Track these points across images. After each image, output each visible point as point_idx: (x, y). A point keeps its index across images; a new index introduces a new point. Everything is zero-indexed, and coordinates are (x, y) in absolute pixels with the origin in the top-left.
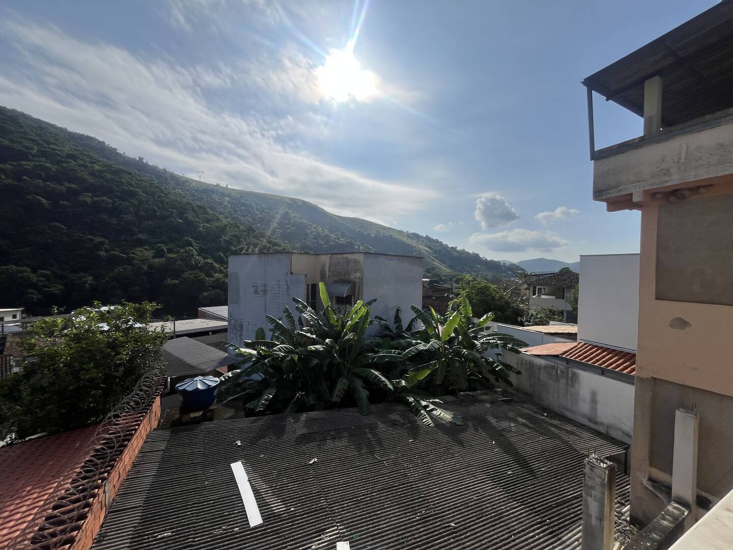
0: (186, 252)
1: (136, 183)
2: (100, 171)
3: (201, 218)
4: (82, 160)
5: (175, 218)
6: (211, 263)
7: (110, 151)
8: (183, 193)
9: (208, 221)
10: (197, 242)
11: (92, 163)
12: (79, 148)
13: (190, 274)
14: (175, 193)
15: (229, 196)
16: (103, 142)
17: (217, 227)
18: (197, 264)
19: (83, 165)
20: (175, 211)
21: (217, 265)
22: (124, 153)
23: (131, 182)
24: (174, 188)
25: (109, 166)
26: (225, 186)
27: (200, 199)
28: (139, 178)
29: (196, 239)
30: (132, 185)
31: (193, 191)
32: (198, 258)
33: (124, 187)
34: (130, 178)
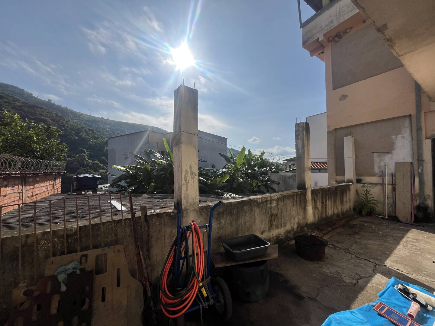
0: (80, 156)
1: (46, 114)
2: (20, 107)
3: (91, 136)
4: (7, 99)
5: (73, 136)
6: (97, 163)
7: (28, 95)
8: (78, 122)
9: (96, 138)
10: (88, 150)
11: (14, 101)
12: (5, 92)
13: (83, 170)
14: (74, 122)
15: (110, 124)
16: (23, 90)
17: (102, 142)
18: (88, 164)
19: (8, 102)
20: (73, 131)
21: (102, 165)
22: (37, 97)
23: (42, 113)
24: (72, 119)
25: (27, 103)
26: (107, 119)
27: (90, 126)
28: (48, 111)
29: (87, 149)
30: (43, 115)
31: (86, 121)
32: (88, 160)
33: (37, 116)
34: (41, 111)
